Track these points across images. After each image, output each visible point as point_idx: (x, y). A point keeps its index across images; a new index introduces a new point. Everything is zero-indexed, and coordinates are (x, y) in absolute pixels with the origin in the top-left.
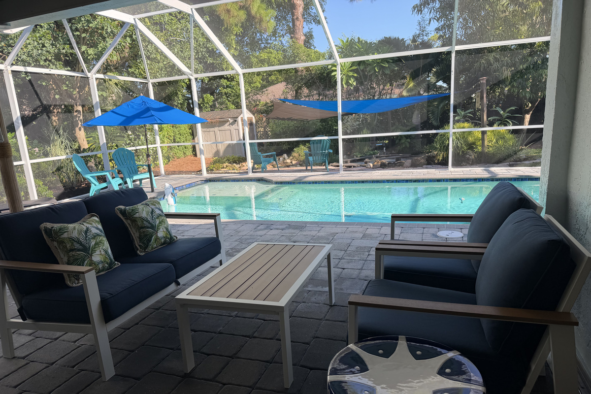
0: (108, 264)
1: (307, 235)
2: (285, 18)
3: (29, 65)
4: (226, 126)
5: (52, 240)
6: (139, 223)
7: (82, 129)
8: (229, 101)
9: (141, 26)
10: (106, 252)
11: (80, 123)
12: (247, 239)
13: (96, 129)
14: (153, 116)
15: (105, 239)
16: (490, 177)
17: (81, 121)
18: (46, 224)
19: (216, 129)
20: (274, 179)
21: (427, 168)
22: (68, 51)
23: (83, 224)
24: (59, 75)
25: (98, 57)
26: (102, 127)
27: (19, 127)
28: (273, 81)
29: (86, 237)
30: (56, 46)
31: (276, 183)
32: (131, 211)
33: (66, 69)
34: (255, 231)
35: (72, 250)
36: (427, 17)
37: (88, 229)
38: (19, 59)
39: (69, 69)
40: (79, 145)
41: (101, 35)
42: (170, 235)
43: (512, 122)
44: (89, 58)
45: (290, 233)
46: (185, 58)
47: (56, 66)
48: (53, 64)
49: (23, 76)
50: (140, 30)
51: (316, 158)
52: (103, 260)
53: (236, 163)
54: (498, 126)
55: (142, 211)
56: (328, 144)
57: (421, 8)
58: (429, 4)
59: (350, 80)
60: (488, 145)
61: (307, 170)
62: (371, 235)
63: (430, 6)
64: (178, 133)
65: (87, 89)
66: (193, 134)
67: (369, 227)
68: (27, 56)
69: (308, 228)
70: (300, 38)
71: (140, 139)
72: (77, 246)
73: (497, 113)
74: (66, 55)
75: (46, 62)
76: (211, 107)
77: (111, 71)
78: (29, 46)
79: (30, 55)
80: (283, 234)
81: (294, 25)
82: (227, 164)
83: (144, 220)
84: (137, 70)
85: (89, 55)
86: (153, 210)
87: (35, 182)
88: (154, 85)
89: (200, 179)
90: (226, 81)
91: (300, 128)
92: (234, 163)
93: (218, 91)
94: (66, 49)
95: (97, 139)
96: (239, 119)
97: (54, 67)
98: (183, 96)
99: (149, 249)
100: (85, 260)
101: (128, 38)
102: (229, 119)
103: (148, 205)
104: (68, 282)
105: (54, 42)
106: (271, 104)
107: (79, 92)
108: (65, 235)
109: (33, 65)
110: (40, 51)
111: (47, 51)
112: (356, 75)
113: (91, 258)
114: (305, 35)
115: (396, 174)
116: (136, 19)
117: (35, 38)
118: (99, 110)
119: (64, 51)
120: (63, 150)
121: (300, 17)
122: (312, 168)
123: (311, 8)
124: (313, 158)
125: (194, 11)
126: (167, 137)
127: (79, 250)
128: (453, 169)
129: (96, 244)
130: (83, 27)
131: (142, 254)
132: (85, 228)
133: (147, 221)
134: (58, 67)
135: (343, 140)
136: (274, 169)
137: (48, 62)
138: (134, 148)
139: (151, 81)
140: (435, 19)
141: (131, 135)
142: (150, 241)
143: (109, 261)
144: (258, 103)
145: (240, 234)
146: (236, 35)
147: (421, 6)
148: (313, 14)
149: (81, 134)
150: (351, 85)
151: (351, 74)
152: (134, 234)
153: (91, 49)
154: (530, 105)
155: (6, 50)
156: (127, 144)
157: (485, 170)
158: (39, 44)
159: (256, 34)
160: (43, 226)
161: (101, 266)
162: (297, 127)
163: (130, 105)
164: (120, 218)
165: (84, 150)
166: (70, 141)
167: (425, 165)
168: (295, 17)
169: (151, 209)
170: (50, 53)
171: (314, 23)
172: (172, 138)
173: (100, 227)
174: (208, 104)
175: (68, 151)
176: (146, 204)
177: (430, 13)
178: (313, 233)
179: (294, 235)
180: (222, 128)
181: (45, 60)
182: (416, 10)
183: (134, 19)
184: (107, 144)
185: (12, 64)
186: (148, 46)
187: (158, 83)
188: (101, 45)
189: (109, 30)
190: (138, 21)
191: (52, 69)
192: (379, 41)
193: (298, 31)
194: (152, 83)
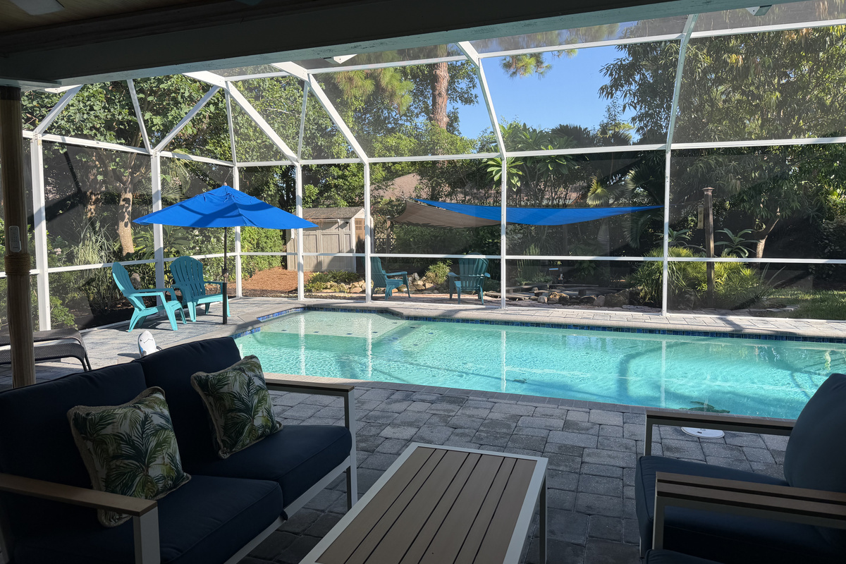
0: (172, 480)
1: (473, 416)
2: (422, 93)
3: (68, 133)
4: (333, 230)
5: (84, 438)
6: (227, 403)
7: (129, 225)
8: (339, 195)
9: (234, 92)
10: (172, 458)
11: (127, 216)
12: (377, 418)
13: (152, 228)
14: (240, 215)
15: (172, 434)
16: (733, 331)
17: (128, 213)
18: (78, 409)
19: (319, 232)
20: (406, 312)
21: (630, 310)
22: (126, 118)
23: (139, 408)
24: (106, 150)
25: (167, 128)
26: (161, 226)
27: (40, 222)
28: (397, 171)
29: (143, 432)
30: (109, 111)
31: (409, 318)
32: (216, 382)
33: (119, 142)
34: (389, 403)
35: (116, 457)
36: (621, 102)
37: (146, 417)
38: (55, 124)
39: (123, 141)
40: (121, 246)
41: (174, 99)
42: (272, 422)
43: (748, 250)
44: (153, 129)
45: (444, 411)
46: (287, 136)
47: (105, 137)
48: (102, 134)
49: (56, 148)
50: (232, 97)
51: (466, 283)
52: (165, 474)
53: (345, 282)
54: (729, 255)
55: (234, 381)
56: (485, 266)
57: (612, 91)
58: (622, 86)
59: (513, 179)
60: (716, 282)
61: (451, 300)
62: (577, 424)
63: (624, 89)
64: (264, 235)
65: (143, 170)
66: (285, 237)
67: (570, 408)
68: (66, 122)
69: (473, 402)
70: (442, 119)
71: (209, 241)
72: (126, 449)
73: (726, 237)
74: (122, 123)
75: (92, 130)
76: (313, 201)
77: (180, 146)
78: (71, 108)
79: (70, 120)
80: (434, 412)
81: (434, 103)
82: (332, 283)
83: (235, 397)
84: (219, 149)
85: (154, 126)
86: (250, 379)
87: (51, 301)
88: (240, 170)
89: (294, 306)
90: (337, 169)
91: (439, 238)
92: (342, 281)
93: (324, 181)
94: (124, 115)
95: (150, 240)
96: (353, 221)
97: (102, 138)
98: (276, 185)
99: (238, 448)
100: (137, 476)
101: (211, 106)
102: (339, 220)
103: (244, 372)
104: (103, 518)
105: (107, 106)
106: (397, 203)
107: (131, 174)
108: (109, 430)
109: (73, 134)
110: (85, 116)
111: (96, 117)
112: (520, 173)
113: (147, 471)
114: (449, 116)
115: (585, 315)
116: (229, 83)
117: (81, 98)
118: (160, 202)
119: (120, 117)
120: (96, 252)
121: (444, 93)
122: (459, 296)
123: (458, 81)
124: (462, 284)
125: (311, 77)
126: (248, 241)
127: (128, 457)
128: (669, 315)
129: (159, 445)
130: (151, 87)
131: (226, 456)
132: (142, 415)
133: (241, 400)
134: (108, 137)
135: (507, 261)
136: (401, 295)
137: (94, 131)
138: (202, 257)
139: (237, 165)
140: (631, 105)
141: (197, 236)
142: (242, 434)
143: (174, 475)
144: (379, 200)
145: (365, 407)
146: (355, 111)
147: (611, 87)
148: (459, 90)
149: (126, 233)
150: (514, 186)
151: (514, 171)
152: (217, 420)
153: (158, 117)
154: (764, 226)
155: (38, 112)
156: (191, 249)
157: (719, 318)
158: (85, 106)
159: (382, 112)
160: (72, 412)
161: (160, 485)
162: (434, 236)
163: (208, 198)
164: (197, 394)
165: (129, 256)
166: (108, 240)
167: (624, 304)
168: (437, 92)
169: (247, 379)
170: (100, 119)
171: (460, 101)
172: (255, 242)
173: (166, 412)
174: (310, 198)
175: (103, 254)
176: (240, 369)
177: (625, 96)
178: (483, 413)
179: (451, 414)
180: (327, 231)
181: (91, 129)
182: (604, 93)
183: (226, 82)
184: (164, 248)
185: (46, 132)
186: (238, 118)
187: (247, 168)
188: (173, 113)
189: (187, 94)
190: (230, 85)
191: (100, 140)
192: (553, 130)
193: (440, 110)
194: (238, 168)
